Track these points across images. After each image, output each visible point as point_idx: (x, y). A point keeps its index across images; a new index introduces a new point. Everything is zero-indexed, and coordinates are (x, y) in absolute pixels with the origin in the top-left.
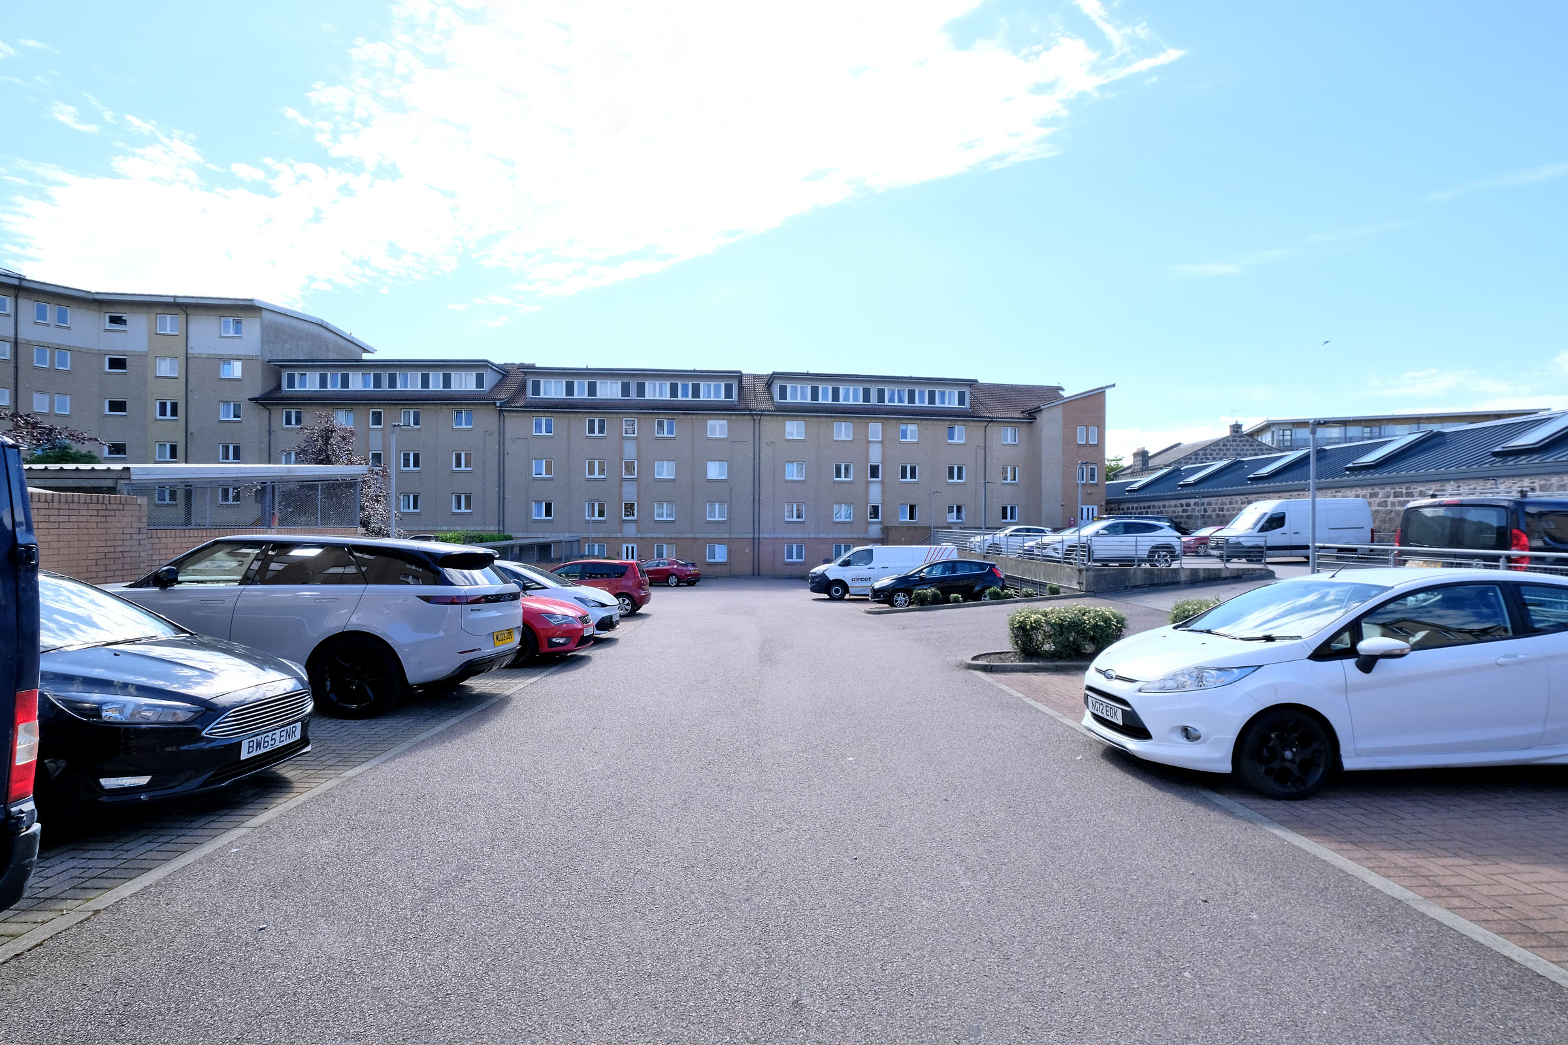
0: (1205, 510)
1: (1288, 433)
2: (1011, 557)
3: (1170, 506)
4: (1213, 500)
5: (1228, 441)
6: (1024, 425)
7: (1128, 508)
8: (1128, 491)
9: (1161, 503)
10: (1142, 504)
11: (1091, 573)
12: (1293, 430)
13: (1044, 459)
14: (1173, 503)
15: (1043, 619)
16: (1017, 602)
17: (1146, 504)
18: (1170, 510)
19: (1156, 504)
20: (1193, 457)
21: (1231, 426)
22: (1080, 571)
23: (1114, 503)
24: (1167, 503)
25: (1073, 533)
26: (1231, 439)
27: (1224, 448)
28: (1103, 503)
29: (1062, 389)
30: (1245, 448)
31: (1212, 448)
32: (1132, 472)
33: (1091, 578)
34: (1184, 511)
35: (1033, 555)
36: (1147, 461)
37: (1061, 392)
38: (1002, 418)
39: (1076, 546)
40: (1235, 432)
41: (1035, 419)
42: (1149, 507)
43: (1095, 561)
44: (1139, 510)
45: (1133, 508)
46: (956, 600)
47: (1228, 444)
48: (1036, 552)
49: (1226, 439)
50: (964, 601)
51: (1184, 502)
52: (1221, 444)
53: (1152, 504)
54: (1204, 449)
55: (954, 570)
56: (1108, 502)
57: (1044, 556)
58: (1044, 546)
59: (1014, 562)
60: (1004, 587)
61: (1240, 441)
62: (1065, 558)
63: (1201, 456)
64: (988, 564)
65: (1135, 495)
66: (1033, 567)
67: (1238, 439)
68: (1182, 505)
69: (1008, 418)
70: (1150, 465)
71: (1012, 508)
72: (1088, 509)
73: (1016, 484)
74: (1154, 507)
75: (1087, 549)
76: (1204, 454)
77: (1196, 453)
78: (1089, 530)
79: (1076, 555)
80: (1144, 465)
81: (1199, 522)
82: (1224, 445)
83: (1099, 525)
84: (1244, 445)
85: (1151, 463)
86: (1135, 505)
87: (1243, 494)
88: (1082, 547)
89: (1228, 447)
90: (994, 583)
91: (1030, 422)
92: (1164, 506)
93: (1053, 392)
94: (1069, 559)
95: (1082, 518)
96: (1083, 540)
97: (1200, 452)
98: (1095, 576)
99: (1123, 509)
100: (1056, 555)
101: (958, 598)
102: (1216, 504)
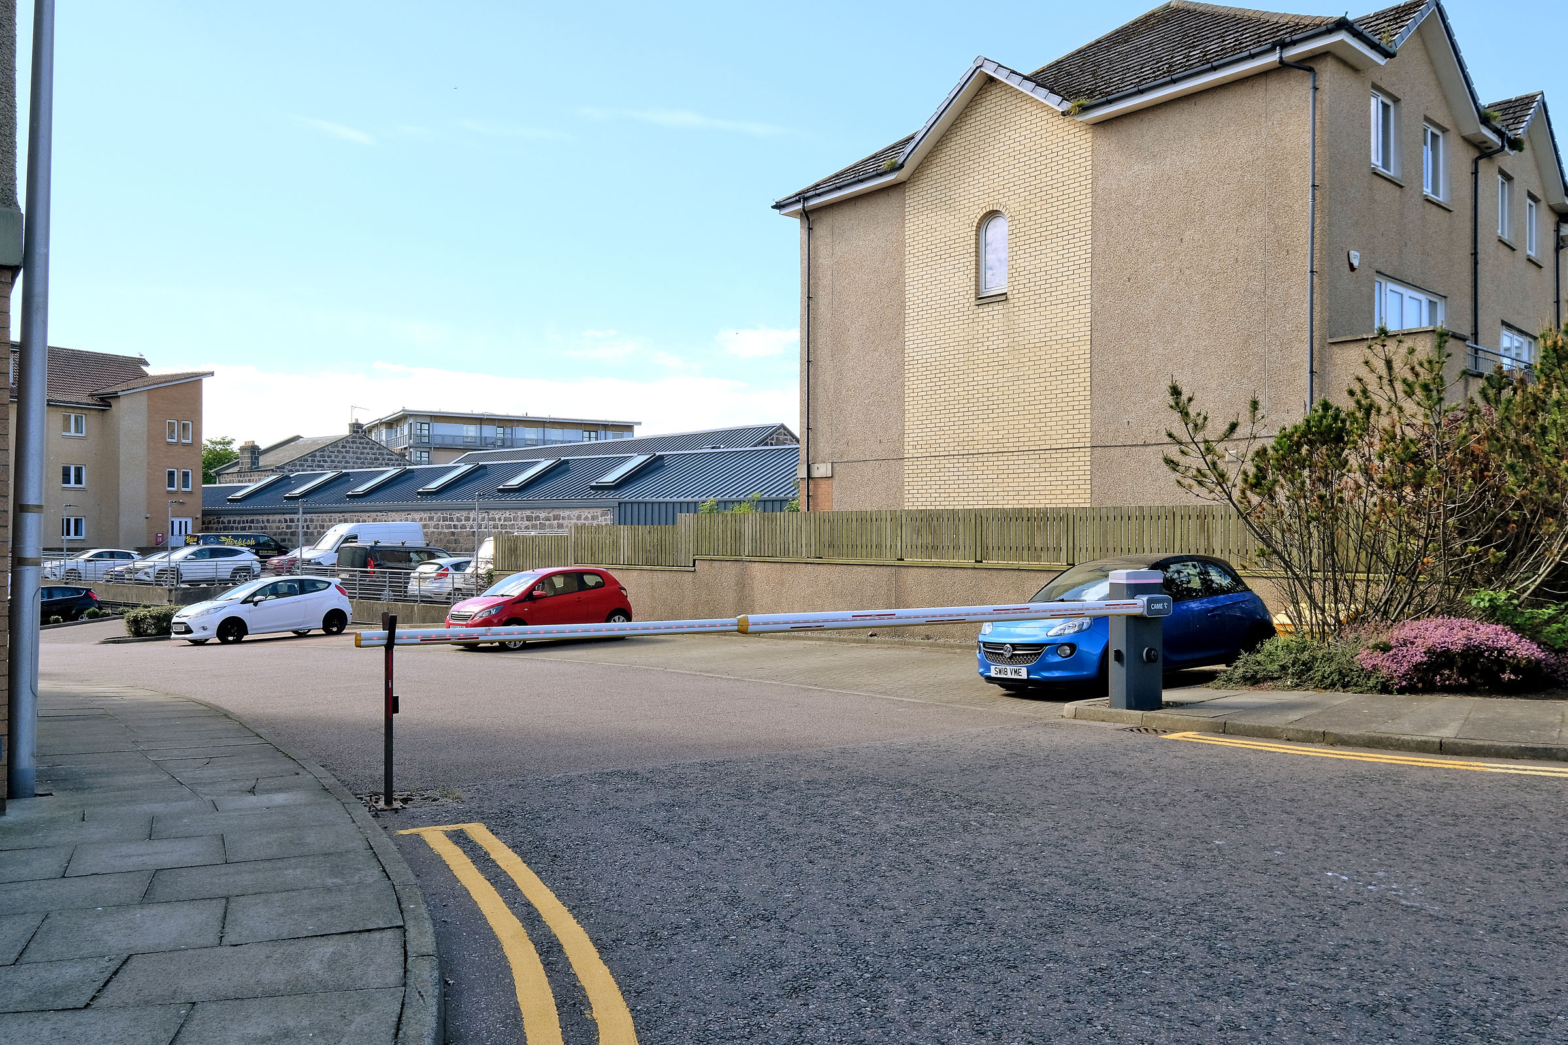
0: (308, 527)
1: (426, 427)
2: (99, 582)
3: (274, 521)
4: (314, 516)
5: (348, 442)
6: (93, 413)
7: (229, 522)
8: (230, 500)
9: (265, 518)
10: (245, 518)
11: (179, 592)
12: (431, 424)
13: (122, 459)
14: (277, 517)
15: (148, 614)
16: (114, 619)
17: (250, 518)
18: (275, 525)
19: (260, 518)
20: (310, 459)
21: (350, 425)
22: (170, 591)
23: (215, 515)
24: (271, 518)
25: (163, 558)
26: (350, 440)
27: (344, 450)
28: (199, 516)
29: (147, 364)
30: (365, 451)
31: (331, 450)
32: (239, 472)
33: (179, 596)
34: (288, 527)
35: (124, 579)
36: (257, 459)
37: (144, 368)
38: (64, 402)
39: (167, 571)
40: (354, 432)
41: (111, 406)
42: (252, 521)
43: (183, 582)
44: (242, 525)
45: (234, 522)
46: (57, 621)
47: (348, 445)
48: (127, 576)
49: (344, 439)
50: (64, 621)
51: (288, 517)
52: (340, 445)
53: (255, 518)
54: (322, 450)
55: (50, 595)
56: (205, 513)
57: (136, 580)
58: (137, 571)
59: (104, 587)
60: (100, 608)
61: (360, 443)
62: (156, 581)
63: (319, 458)
64: (83, 589)
65: (237, 506)
66: (126, 591)
67: (358, 441)
68: (286, 521)
69: (72, 403)
70: (260, 464)
71: (76, 521)
72: (180, 522)
73: (83, 490)
74: (258, 521)
75: (176, 572)
76: (322, 456)
77: (313, 455)
78: (178, 556)
79: (167, 578)
80: (253, 463)
81: (301, 539)
82: (344, 447)
83: (187, 551)
84: (364, 448)
85: (263, 461)
86: (238, 519)
87: (341, 512)
88: (171, 571)
89: (348, 449)
90: (91, 605)
91: (104, 410)
92: (268, 521)
93: (133, 367)
94: (160, 581)
95: (172, 534)
96: (173, 565)
97: (318, 454)
98: (182, 595)
99: (223, 523)
100: (147, 578)
101: (59, 619)
102: (318, 520)
